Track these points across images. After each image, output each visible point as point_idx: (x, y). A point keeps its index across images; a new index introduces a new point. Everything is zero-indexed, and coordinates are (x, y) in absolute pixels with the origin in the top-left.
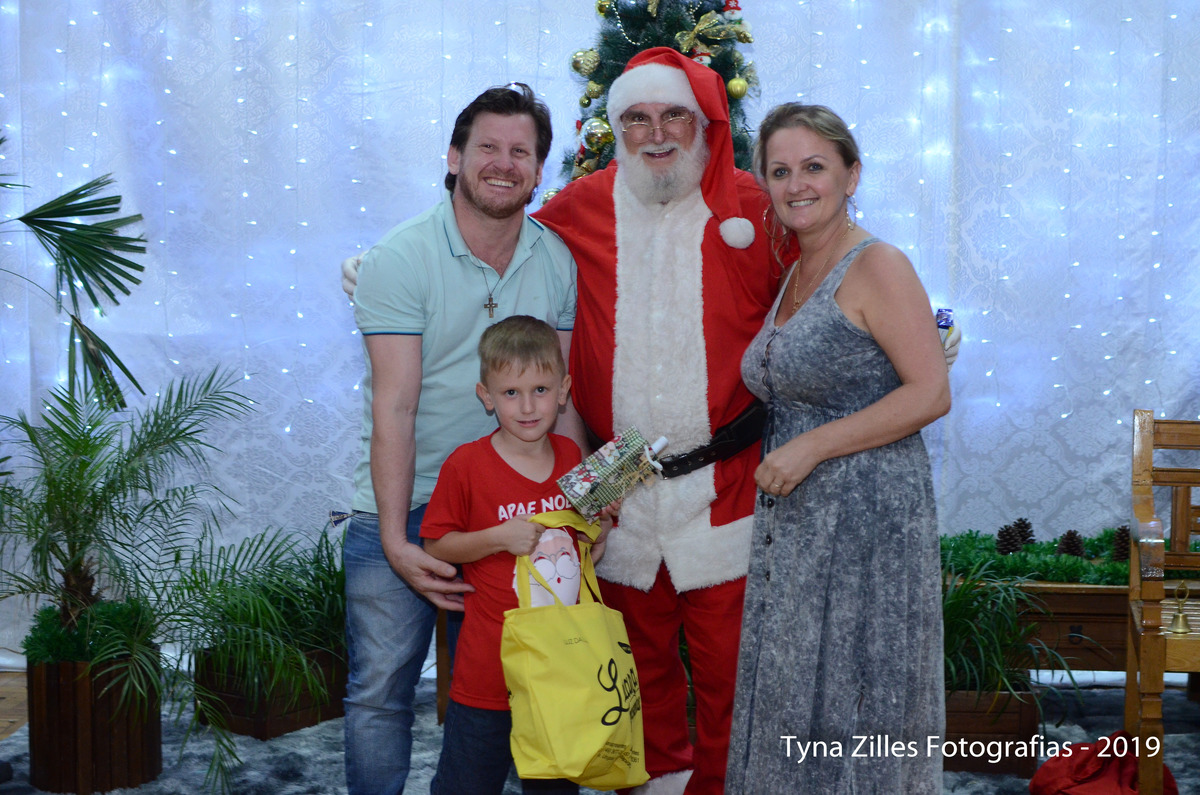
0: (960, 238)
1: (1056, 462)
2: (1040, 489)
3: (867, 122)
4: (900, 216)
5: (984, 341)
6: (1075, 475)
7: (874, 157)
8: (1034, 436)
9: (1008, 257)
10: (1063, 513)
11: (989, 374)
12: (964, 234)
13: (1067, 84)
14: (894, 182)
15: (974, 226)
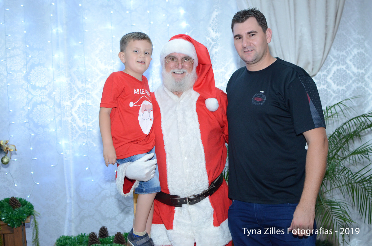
0: (72, 115)
1: (121, 201)
2: (115, 212)
3: (33, 70)
4: (48, 107)
5: (84, 156)
6: (129, 205)
7: (36, 84)
8: (111, 191)
9: (94, 121)
10: (125, 220)
11: (87, 169)
12: (73, 113)
13: (111, 51)
14: (44, 94)
15: (78, 110)
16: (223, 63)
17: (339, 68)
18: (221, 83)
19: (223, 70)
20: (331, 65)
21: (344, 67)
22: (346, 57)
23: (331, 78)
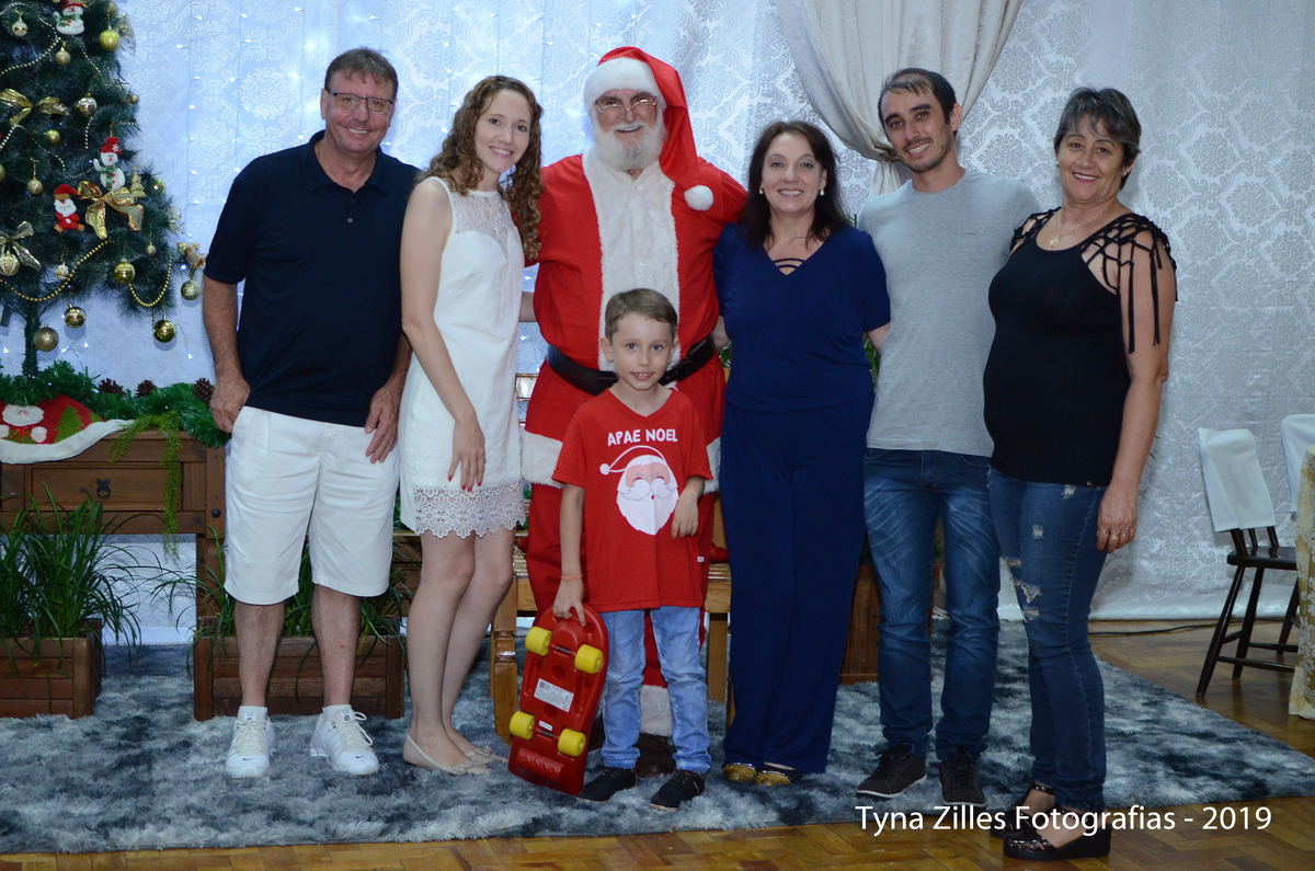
3: (249, 76)
7: (254, 111)
13: (447, 44)
14: (274, 136)
16: (715, 97)
17: (1003, 133)
18: (707, 146)
19: (713, 114)
20: (985, 124)
21: (1016, 132)
22: (1024, 108)
23: (980, 158)
